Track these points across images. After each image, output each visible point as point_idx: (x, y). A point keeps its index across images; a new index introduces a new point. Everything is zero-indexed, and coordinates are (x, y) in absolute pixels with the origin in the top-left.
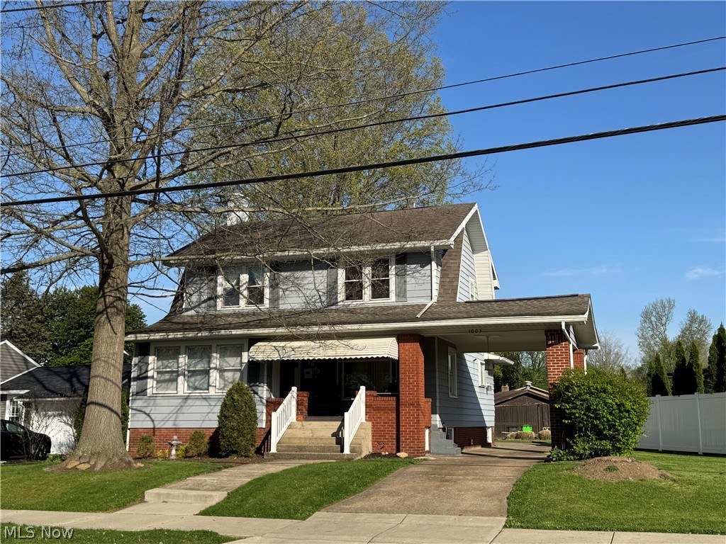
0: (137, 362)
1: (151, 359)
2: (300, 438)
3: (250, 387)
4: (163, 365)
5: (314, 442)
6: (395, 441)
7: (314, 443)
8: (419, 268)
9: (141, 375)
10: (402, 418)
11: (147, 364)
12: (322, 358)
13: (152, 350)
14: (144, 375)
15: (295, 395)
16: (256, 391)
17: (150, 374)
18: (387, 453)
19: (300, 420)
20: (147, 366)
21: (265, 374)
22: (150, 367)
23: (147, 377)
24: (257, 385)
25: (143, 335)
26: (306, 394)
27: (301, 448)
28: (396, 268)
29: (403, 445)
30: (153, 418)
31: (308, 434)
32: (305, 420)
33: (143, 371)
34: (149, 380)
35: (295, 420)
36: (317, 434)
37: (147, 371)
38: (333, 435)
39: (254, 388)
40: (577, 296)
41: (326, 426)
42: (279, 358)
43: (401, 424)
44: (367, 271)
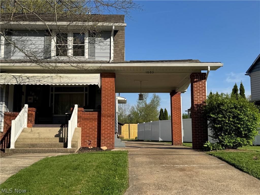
2: (32, 139)
5: (43, 141)
6: (96, 139)
7: (43, 142)
8: (103, 40)
10: (103, 125)
15: (27, 110)
18: (92, 147)
19: (30, 127)
26: (34, 109)
27: (33, 145)
28: (89, 39)
29: (102, 142)
31: (37, 136)
32: (34, 127)
35: (26, 127)
36: (42, 136)
38: (56, 136)
41: (49, 130)
42: (17, 84)
43: (102, 129)
44: (70, 40)
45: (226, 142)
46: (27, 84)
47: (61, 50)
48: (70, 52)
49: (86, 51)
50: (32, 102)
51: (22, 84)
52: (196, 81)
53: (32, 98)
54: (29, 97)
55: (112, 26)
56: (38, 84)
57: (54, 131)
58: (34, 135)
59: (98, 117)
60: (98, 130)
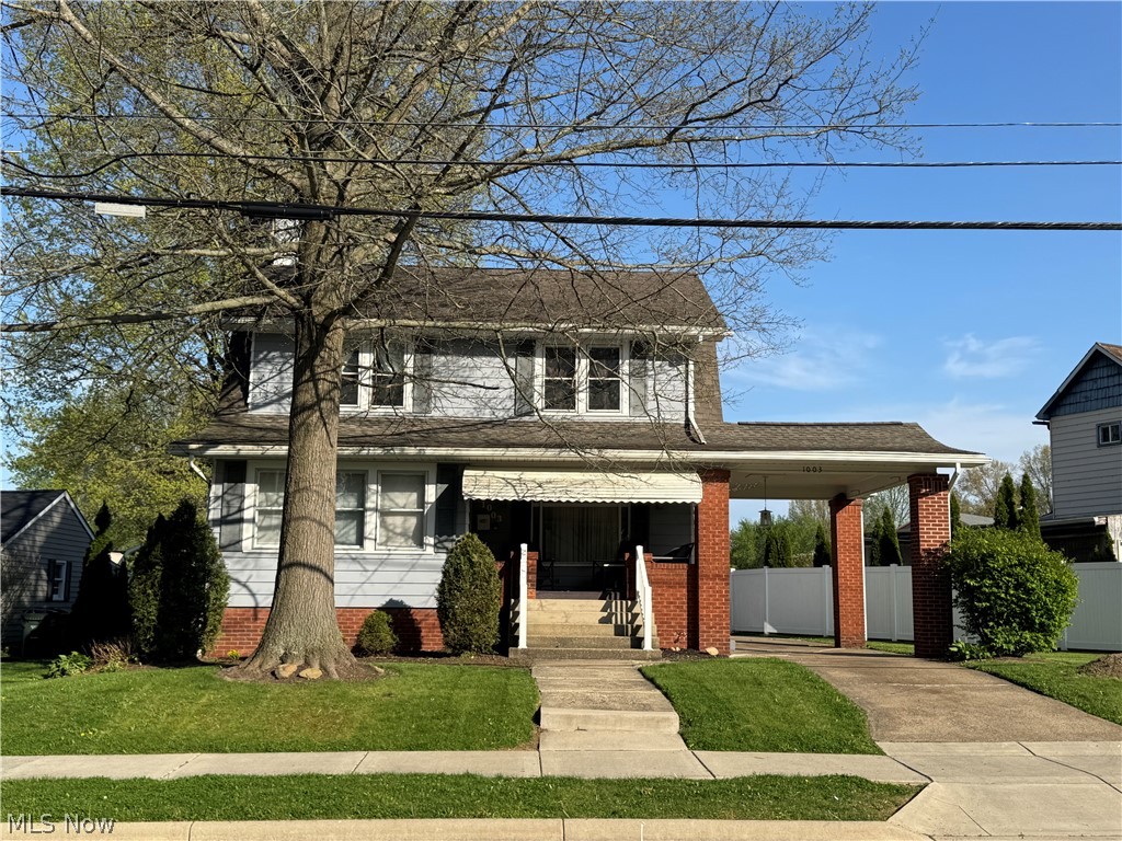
0: (220, 494)
1: (250, 488)
4: (267, 500)
5: (578, 631)
6: (685, 630)
7: (579, 634)
8: (667, 368)
9: (229, 515)
10: (703, 596)
11: (242, 497)
13: (250, 473)
14: (237, 516)
17: (247, 514)
18: (678, 649)
20: (242, 502)
21: (468, 521)
22: (247, 503)
23: (241, 521)
25: (250, 447)
27: (564, 641)
28: (630, 364)
29: (703, 637)
30: (255, 591)
31: (559, 619)
33: (233, 510)
34: (245, 525)
36: (574, 620)
37: (241, 510)
38: (603, 621)
40: (901, 424)
42: (516, 498)
43: (700, 605)
44: (583, 365)
45: (999, 642)
46: (539, 499)
47: (561, 395)
48: (583, 398)
49: (624, 394)
50: (488, 528)
51: (528, 499)
52: (926, 495)
53: (487, 517)
54: (480, 517)
55: (696, 337)
56: (564, 500)
57: (590, 608)
58: (551, 618)
59: (688, 575)
60: (688, 607)
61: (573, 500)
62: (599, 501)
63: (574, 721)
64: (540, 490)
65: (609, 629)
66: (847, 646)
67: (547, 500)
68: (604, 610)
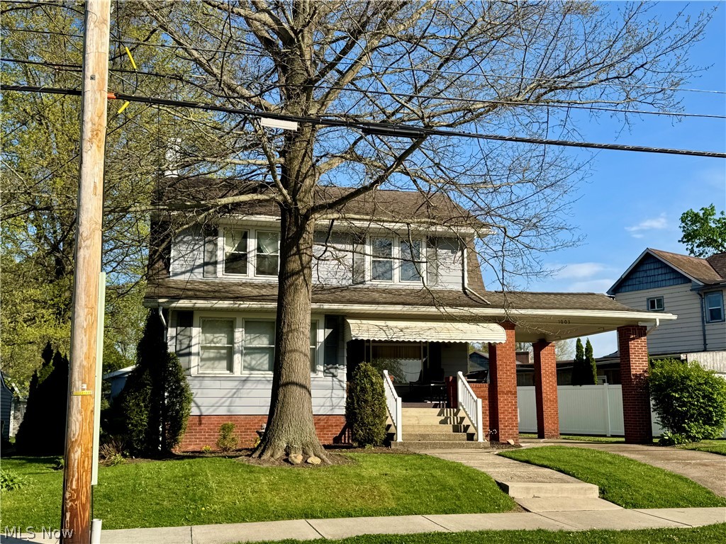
0: (174, 334)
1: (196, 331)
3: (328, 369)
4: (206, 340)
5: (430, 429)
7: (431, 431)
8: (450, 254)
9: (181, 350)
10: (500, 405)
11: (190, 337)
12: (435, 341)
13: (196, 320)
14: (187, 351)
16: (335, 374)
17: (194, 349)
20: (190, 341)
21: (346, 355)
22: (194, 341)
23: (190, 354)
24: (336, 368)
25: (202, 302)
27: (424, 436)
28: (427, 251)
29: (501, 432)
30: (200, 404)
33: (184, 346)
34: (193, 357)
36: (424, 422)
37: (189, 346)
38: (443, 422)
39: (332, 370)
40: (594, 294)
41: (424, 412)
42: (387, 339)
43: (499, 411)
44: (396, 251)
45: (693, 432)
46: (402, 340)
48: (397, 273)
49: (424, 272)
52: (633, 339)
56: (418, 340)
57: (430, 414)
58: (409, 420)
59: (489, 392)
60: (490, 413)
61: (424, 341)
62: (441, 341)
63: (531, 491)
64: (402, 334)
65: (448, 428)
66: (549, 438)
67: (407, 340)
68: (439, 415)
